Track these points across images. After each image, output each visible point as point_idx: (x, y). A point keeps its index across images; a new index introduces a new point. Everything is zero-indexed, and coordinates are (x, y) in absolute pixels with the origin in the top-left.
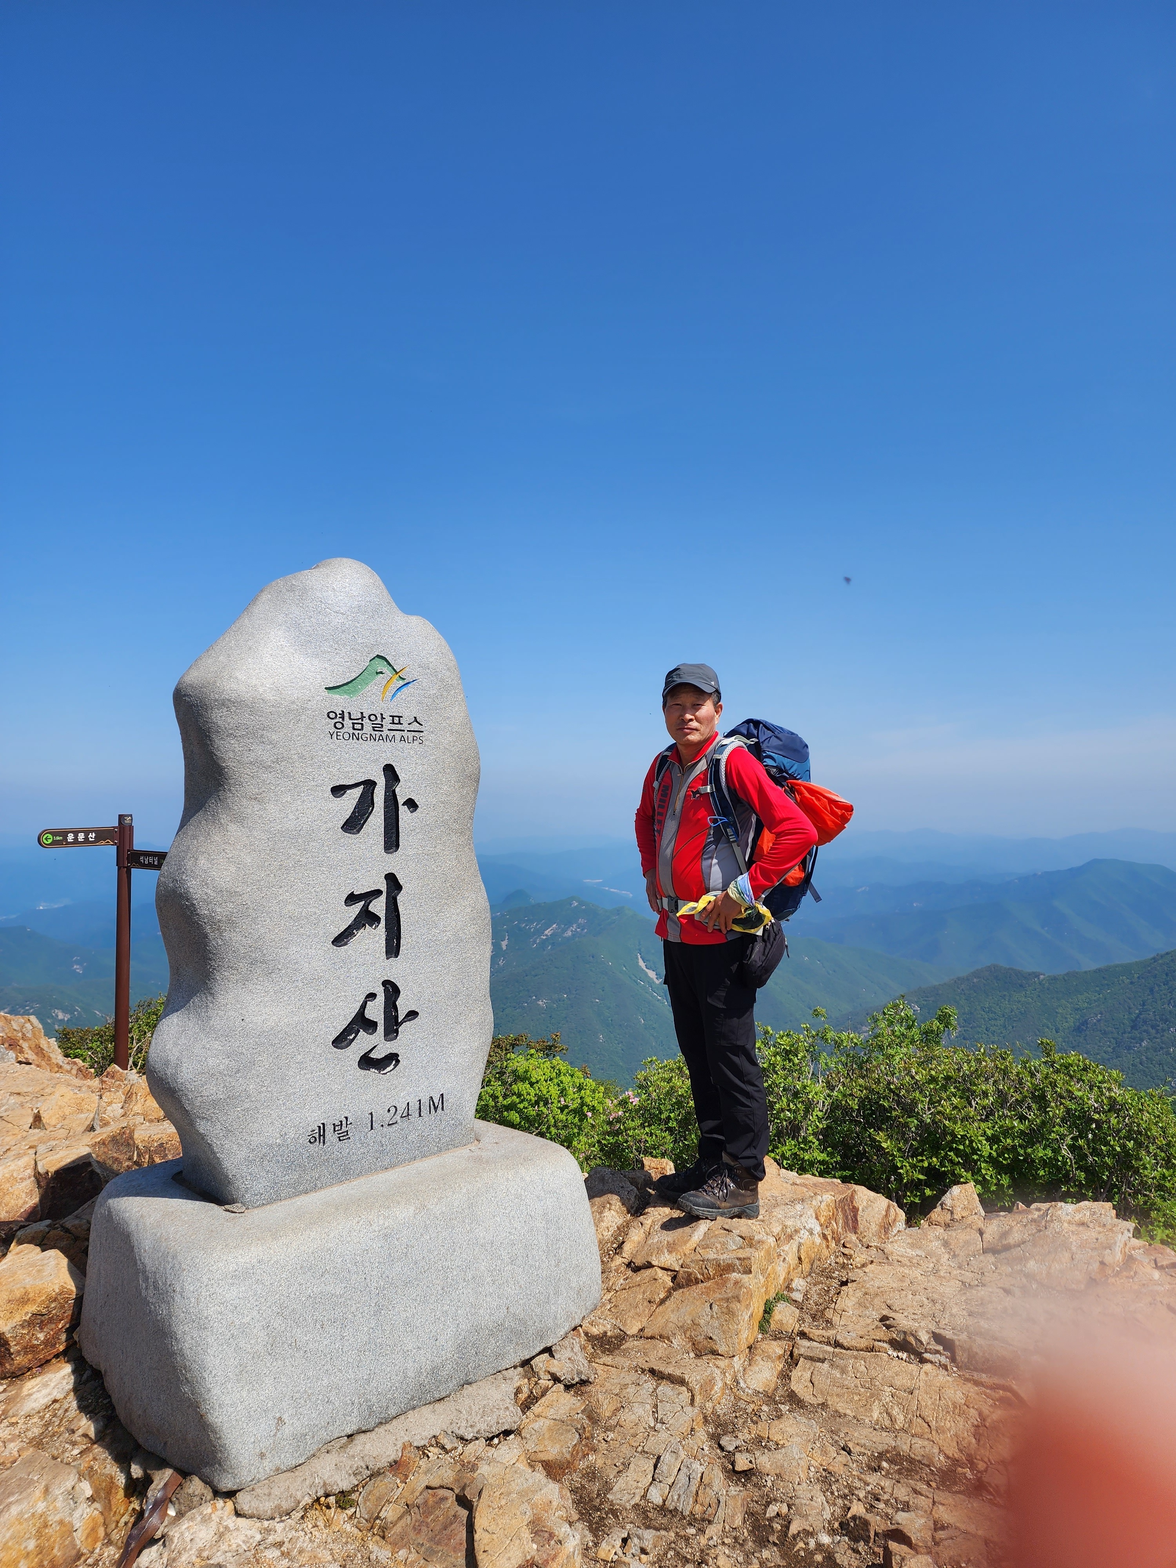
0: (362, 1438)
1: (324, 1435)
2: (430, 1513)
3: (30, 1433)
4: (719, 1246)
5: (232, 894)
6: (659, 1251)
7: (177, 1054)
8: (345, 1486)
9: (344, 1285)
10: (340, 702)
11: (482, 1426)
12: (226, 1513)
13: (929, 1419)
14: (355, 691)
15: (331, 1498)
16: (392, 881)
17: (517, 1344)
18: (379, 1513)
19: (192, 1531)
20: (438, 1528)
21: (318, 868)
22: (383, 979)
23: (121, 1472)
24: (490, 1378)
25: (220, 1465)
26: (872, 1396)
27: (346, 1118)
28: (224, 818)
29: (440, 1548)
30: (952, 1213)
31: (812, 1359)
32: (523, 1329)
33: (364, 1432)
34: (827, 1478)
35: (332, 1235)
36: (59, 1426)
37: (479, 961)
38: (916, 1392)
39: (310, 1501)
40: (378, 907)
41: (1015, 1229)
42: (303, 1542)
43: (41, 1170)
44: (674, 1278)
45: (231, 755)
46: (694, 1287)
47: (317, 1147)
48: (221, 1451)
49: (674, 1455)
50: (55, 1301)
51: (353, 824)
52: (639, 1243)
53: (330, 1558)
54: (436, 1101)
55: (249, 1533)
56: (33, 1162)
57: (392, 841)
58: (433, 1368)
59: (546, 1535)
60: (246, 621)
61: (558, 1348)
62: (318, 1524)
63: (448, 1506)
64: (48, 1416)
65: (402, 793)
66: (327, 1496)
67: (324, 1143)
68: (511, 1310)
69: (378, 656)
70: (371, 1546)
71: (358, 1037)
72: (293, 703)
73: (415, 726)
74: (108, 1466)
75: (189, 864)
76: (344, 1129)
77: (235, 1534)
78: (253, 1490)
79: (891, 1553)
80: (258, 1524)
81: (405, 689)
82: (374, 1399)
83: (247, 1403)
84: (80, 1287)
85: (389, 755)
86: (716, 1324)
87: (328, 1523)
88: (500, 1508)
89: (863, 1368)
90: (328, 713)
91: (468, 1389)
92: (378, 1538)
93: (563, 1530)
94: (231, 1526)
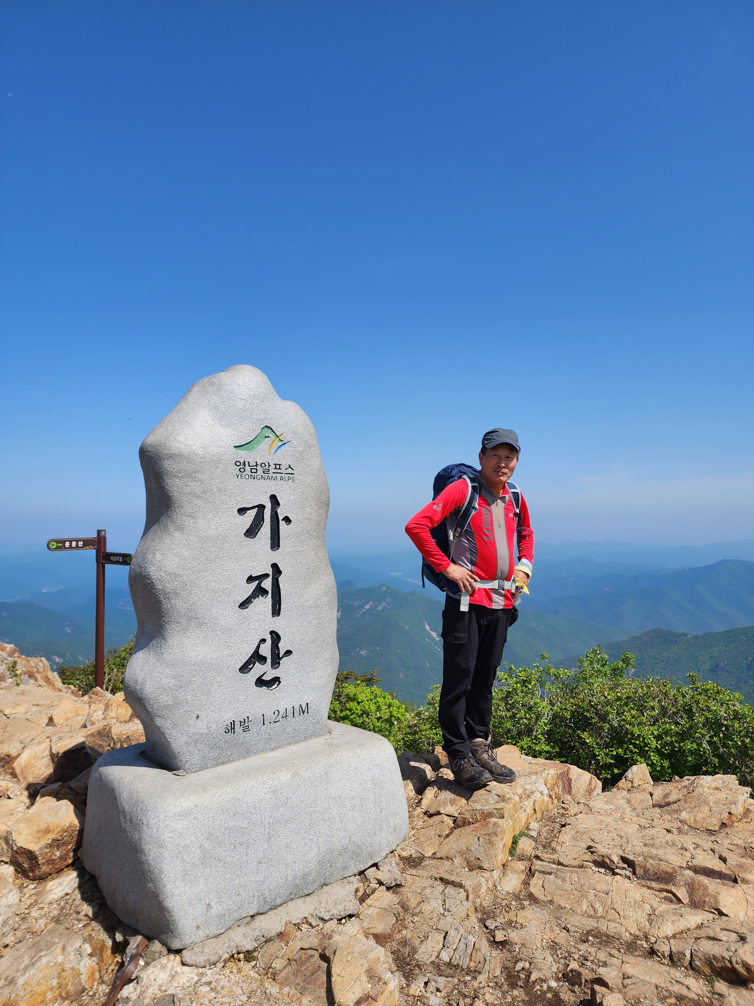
0: (259, 918)
1: (237, 916)
2: (304, 965)
3: (52, 914)
4: (483, 801)
5: (176, 575)
6: (445, 804)
7: (143, 676)
8: (250, 947)
9: (248, 822)
10: (243, 455)
11: (335, 912)
12: (176, 963)
13: (618, 910)
14: (252, 449)
15: (241, 955)
16: (275, 567)
17: (356, 861)
18: (271, 964)
19: (155, 974)
20: (308, 974)
21: (230, 560)
22: (270, 630)
23: (109, 938)
24: (339, 882)
25: (172, 933)
26: (582, 896)
27: (248, 717)
28: (171, 529)
29: (310, 986)
30: (632, 783)
31: (543, 872)
32: (360, 852)
33: (261, 914)
34: (554, 947)
35: (240, 790)
36: (70, 909)
37: (330, 619)
38: (610, 893)
39: (228, 956)
40: (267, 584)
41: (673, 792)
42: (224, 982)
43: (54, 751)
44: (454, 821)
45: (176, 488)
46: (468, 827)
47: (230, 736)
48: (172, 924)
49: (457, 931)
50: (66, 831)
51: (251, 532)
52: (432, 799)
53: (241, 992)
54: (304, 708)
55: (190, 976)
56: (49, 747)
57: (275, 543)
58: (304, 875)
59: (377, 979)
60: (184, 404)
61: (382, 864)
62: (233, 971)
63: (314, 960)
64: (62, 903)
65: (282, 513)
66: (238, 953)
67: (234, 733)
68: (353, 839)
69: (266, 426)
70: (267, 985)
71: (255, 666)
72: (214, 456)
73: (290, 471)
74: (101, 934)
75: (150, 557)
76: (246, 724)
77: (182, 976)
78: (193, 949)
79: (596, 992)
80: (196, 971)
81: (283, 447)
82: (267, 894)
83: (188, 894)
84: (82, 823)
85: (273, 488)
86: (482, 850)
87: (239, 971)
88: (348, 961)
89: (576, 879)
90: (236, 462)
91: (326, 889)
92: (270, 980)
93: (387, 975)
94: (179, 971)
